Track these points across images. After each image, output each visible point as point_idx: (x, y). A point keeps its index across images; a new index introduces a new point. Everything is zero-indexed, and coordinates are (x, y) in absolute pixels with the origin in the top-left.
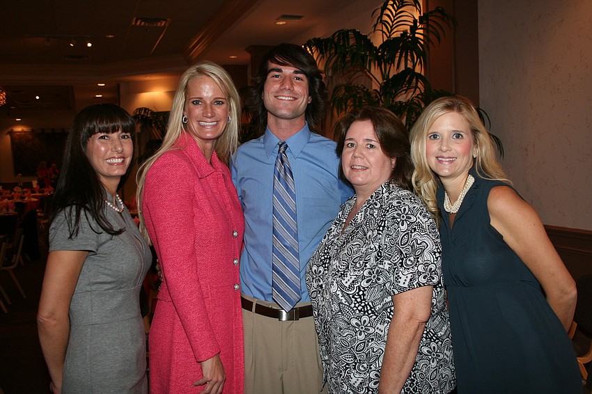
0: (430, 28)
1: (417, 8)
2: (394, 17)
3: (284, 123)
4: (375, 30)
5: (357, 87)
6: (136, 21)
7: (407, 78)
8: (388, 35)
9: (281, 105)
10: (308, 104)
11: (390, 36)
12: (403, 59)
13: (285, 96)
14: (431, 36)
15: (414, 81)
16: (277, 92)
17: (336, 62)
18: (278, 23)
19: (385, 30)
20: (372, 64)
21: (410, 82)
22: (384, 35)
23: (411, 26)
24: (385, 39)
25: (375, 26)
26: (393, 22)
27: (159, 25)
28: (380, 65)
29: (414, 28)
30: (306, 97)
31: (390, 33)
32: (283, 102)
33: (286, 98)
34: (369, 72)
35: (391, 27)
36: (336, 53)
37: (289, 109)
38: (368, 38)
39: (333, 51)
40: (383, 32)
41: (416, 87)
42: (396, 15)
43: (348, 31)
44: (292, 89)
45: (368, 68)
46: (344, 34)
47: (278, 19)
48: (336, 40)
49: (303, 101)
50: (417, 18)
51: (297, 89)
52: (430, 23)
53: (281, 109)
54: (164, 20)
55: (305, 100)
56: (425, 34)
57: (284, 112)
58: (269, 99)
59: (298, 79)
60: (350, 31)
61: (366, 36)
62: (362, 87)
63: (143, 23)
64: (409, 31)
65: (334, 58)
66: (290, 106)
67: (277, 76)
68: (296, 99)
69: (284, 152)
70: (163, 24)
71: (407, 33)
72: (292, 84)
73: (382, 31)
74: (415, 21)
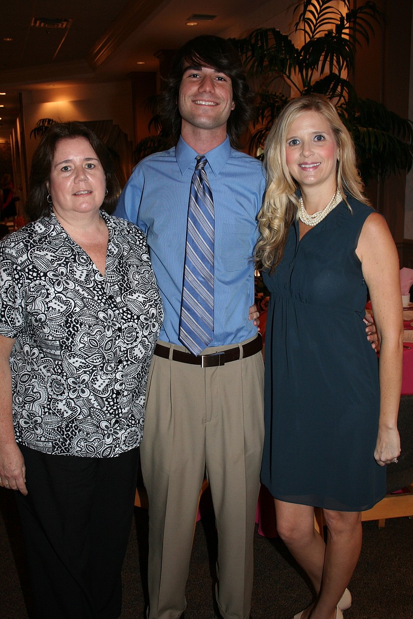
0: (357, 27)
1: (345, 3)
2: (318, 14)
3: (204, 133)
4: (296, 30)
5: (275, 95)
6: (35, 22)
7: (332, 85)
8: (311, 35)
9: (201, 112)
10: (232, 111)
11: (313, 36)
12: (328, 63)
13: (205, 101)
14: (359, 36)
15: (339, 88)
16: (195, 95)
17: (252, 66)
18: (189, 24)
19: (308, 29)
20: (293, 70)
21: (334, 89)
22: (306, 34)
23: (337, 25)
24: (308, 39)
25: (297, 24)
26: (316, 20)
27: (60, 26)
28: (301, 71)
29: (340, 28)
30: (229, 102)
31: (313, 33)
32: (203, 107)
33: (205, 102)
34: (289, 78)
35: (315, 26)
36: (253, 56)
37: (209, 117)
38: (289, 38)
39: (249, 54)
40: (306, 32)
41: (341, 95)
42: (321, 11)
43: (267, 30)
44: (213, 92)
45: (287, 73)
46: (262, 34)
47: (189, 20)
48: (253, 41)
49: (226, 107)
50: (344, 15)
51: (219, 92)
52: (358, 20)
53: (200, 116)
54: (65, 21)
55: (228, 106)
56: (352, 34)
57: (204, 120)
58: (186, 104)
59: (220, 79)
60: (269, 30)
61: (287, 37)
62: (280, 95)
63: (42, 24)
64: (334, 31)
65: (251, 63)
66: (211, 113)
67: (195, 76)
68: (217, 104)
69: (203, 168)
70: (64, 26)
71: (332, 33)
72: (213, 86)
73: (304, 30)
74: (342, 19)
